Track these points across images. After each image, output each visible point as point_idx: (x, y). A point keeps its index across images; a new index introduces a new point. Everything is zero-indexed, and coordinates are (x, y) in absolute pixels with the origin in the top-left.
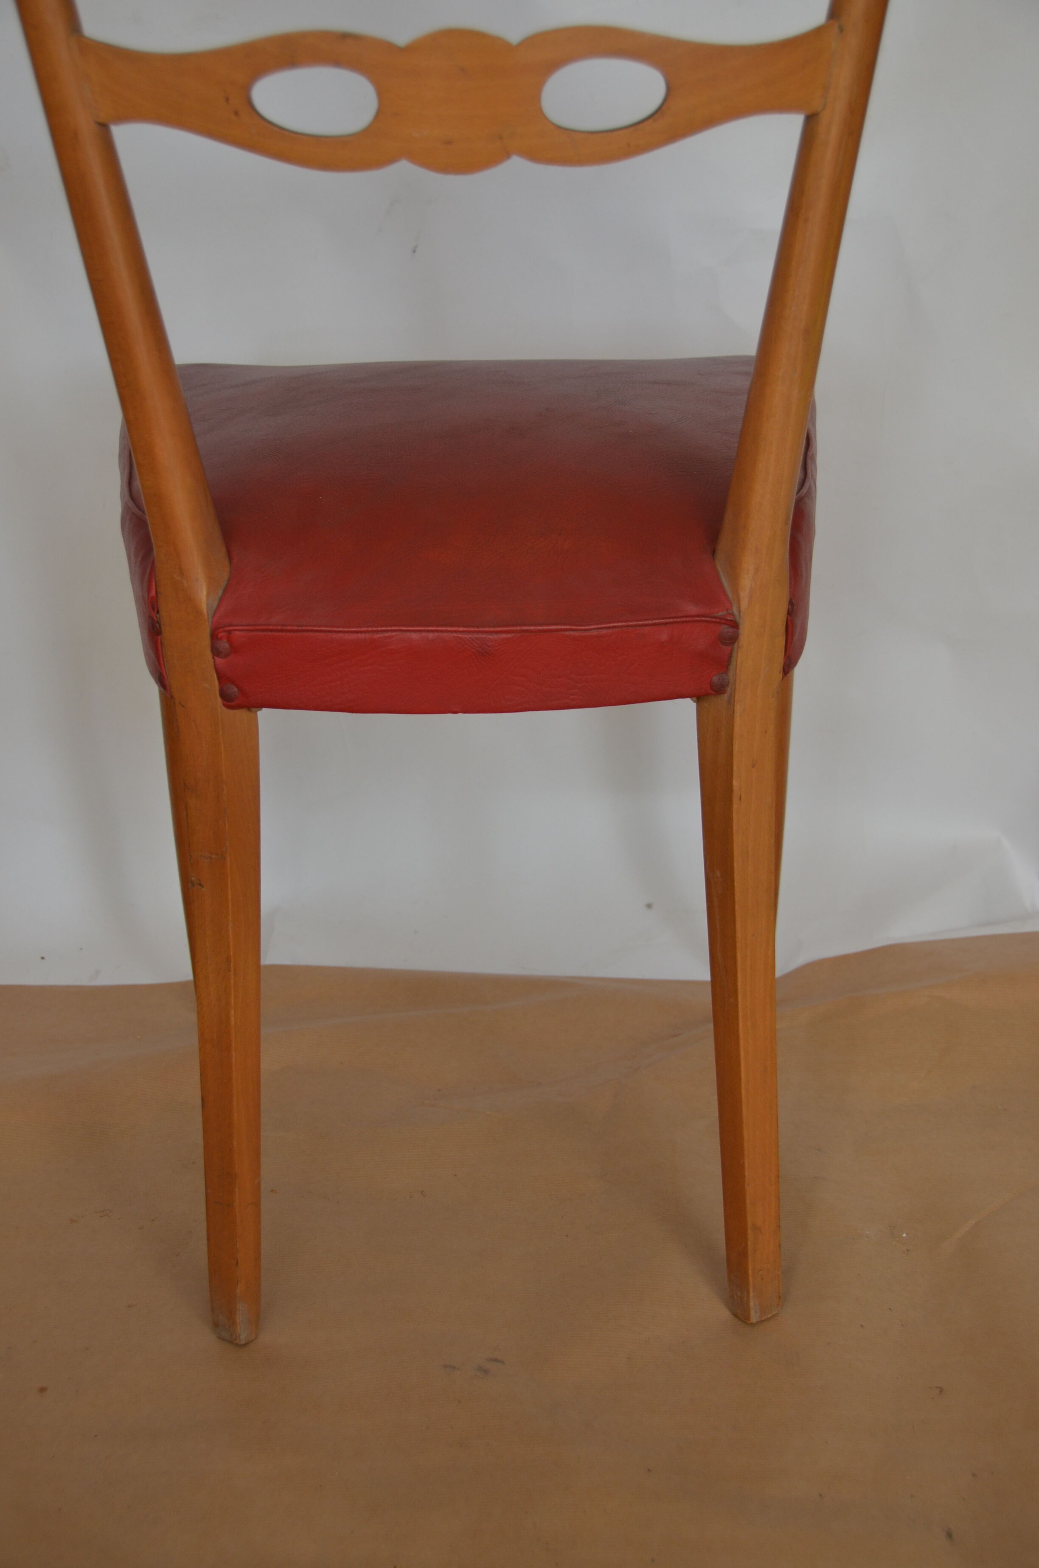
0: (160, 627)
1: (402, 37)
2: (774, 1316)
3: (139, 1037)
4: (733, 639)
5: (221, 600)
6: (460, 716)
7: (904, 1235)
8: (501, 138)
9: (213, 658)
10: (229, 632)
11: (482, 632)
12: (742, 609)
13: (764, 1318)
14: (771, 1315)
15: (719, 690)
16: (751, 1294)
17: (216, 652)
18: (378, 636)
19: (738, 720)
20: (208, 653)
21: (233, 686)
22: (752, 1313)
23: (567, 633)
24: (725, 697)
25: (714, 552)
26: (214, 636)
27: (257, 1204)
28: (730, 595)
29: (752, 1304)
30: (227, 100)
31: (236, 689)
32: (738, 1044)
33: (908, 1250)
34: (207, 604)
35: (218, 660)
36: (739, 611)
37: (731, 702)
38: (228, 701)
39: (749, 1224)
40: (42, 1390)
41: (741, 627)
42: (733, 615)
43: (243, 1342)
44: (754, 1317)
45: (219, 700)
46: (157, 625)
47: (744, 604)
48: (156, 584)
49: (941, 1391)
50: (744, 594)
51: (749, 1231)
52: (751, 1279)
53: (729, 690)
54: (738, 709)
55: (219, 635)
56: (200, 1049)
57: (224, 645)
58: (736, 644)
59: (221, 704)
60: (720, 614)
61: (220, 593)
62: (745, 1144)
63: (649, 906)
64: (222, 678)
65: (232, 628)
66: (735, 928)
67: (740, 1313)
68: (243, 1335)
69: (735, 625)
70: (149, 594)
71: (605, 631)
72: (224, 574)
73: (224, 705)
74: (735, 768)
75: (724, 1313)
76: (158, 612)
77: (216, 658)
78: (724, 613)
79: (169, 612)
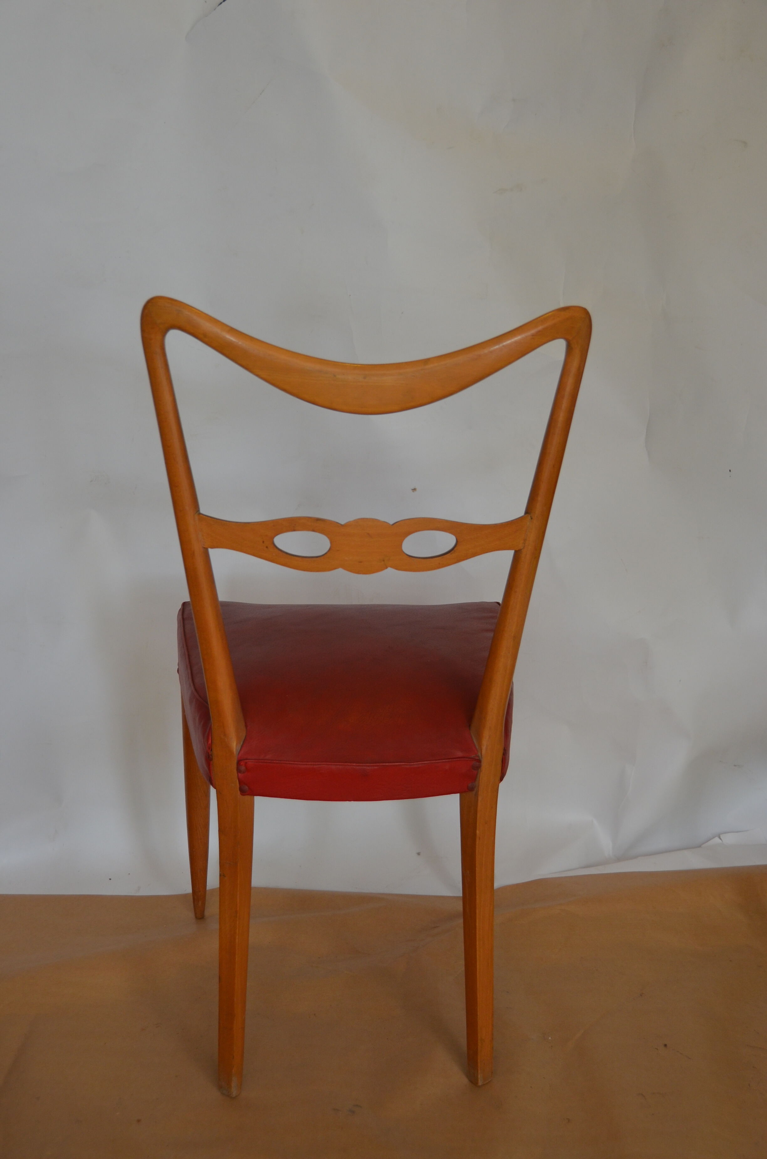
0: (212, 757)
1: (343, 520)
2: (489, 1082)
3: (165, 926)
4: (479, 767)
5: (242, 746)
6: (352, 802)
7: (550, 1038)
8: (384, 561)
9: (237, 773)
10: (246, 763)
11: (365, 766)
12: (483, 754)
13: (485, 1083)
14: (488, 1081)
15: (471, 789)
16: (479, 1072)
17: (239, 771)
18: (316, 766)
19: (479, 804)
20: (235, 771)
21: (246, 786)
22: (479, 1081)
23: (403, 766)
24: (474, 792)
25: (470, 726)
26: (239, 763)
27: (243, 1028)
28: (477, 747)
29: (479, 1076)
30: (263, 542)
31: (247, 787)
32: (476, 951)
33: (552, 1046)
34: (236, 750)
35: (240, 774)
36: (482, 755)
37: (477, 795)
38: (243, 792)
39: (479, 1038)
40: (139, 1121)
41: (482, 762)
42: (478, 756)
43: (234, 1096)
44: (480, 1083)
45: (239, 792)
46: (211, 756)
47: (484, 752)
48: (211, 738)
49: (569, 1121)
50: (484, 748)
51: (479, 1041)
52: (479, 1064)
53: (476, 789)
54: (480, 799)
55: (241, 764)
56: (220, 953)
57: (243, 768)
58: (479, 770)
59: (239, 794)
60: (472, 756)
61: (242, 743)
62: (478, 1000)
63: (419, 854)
64: (241, 782)
65: (247, 761)
66: (476, 898)
67: (473, 1080)
68: (234, 1092)
69: (479, 761)
70: (207, 743)
71: (420, 765)
72: (243, 734)
73: (241, 794)
74: (478, 825)
75: (465, 1080)
76: (211, 750)
77: (239, 774)
78: (475, 755)
79: (217, 751)
